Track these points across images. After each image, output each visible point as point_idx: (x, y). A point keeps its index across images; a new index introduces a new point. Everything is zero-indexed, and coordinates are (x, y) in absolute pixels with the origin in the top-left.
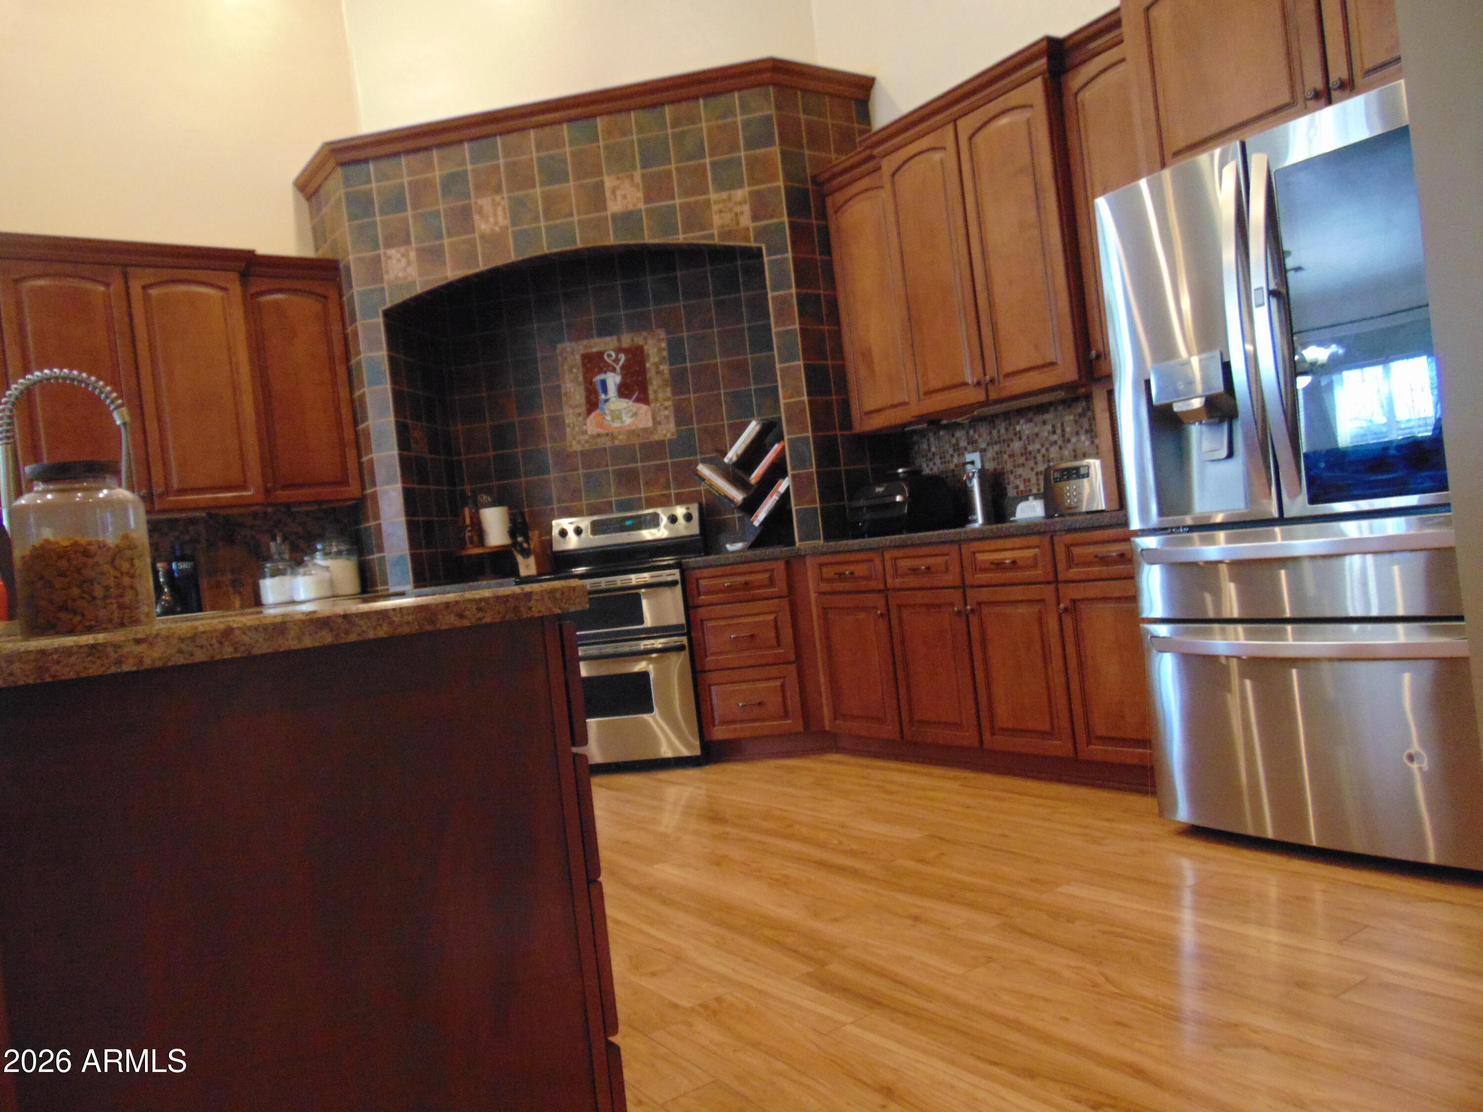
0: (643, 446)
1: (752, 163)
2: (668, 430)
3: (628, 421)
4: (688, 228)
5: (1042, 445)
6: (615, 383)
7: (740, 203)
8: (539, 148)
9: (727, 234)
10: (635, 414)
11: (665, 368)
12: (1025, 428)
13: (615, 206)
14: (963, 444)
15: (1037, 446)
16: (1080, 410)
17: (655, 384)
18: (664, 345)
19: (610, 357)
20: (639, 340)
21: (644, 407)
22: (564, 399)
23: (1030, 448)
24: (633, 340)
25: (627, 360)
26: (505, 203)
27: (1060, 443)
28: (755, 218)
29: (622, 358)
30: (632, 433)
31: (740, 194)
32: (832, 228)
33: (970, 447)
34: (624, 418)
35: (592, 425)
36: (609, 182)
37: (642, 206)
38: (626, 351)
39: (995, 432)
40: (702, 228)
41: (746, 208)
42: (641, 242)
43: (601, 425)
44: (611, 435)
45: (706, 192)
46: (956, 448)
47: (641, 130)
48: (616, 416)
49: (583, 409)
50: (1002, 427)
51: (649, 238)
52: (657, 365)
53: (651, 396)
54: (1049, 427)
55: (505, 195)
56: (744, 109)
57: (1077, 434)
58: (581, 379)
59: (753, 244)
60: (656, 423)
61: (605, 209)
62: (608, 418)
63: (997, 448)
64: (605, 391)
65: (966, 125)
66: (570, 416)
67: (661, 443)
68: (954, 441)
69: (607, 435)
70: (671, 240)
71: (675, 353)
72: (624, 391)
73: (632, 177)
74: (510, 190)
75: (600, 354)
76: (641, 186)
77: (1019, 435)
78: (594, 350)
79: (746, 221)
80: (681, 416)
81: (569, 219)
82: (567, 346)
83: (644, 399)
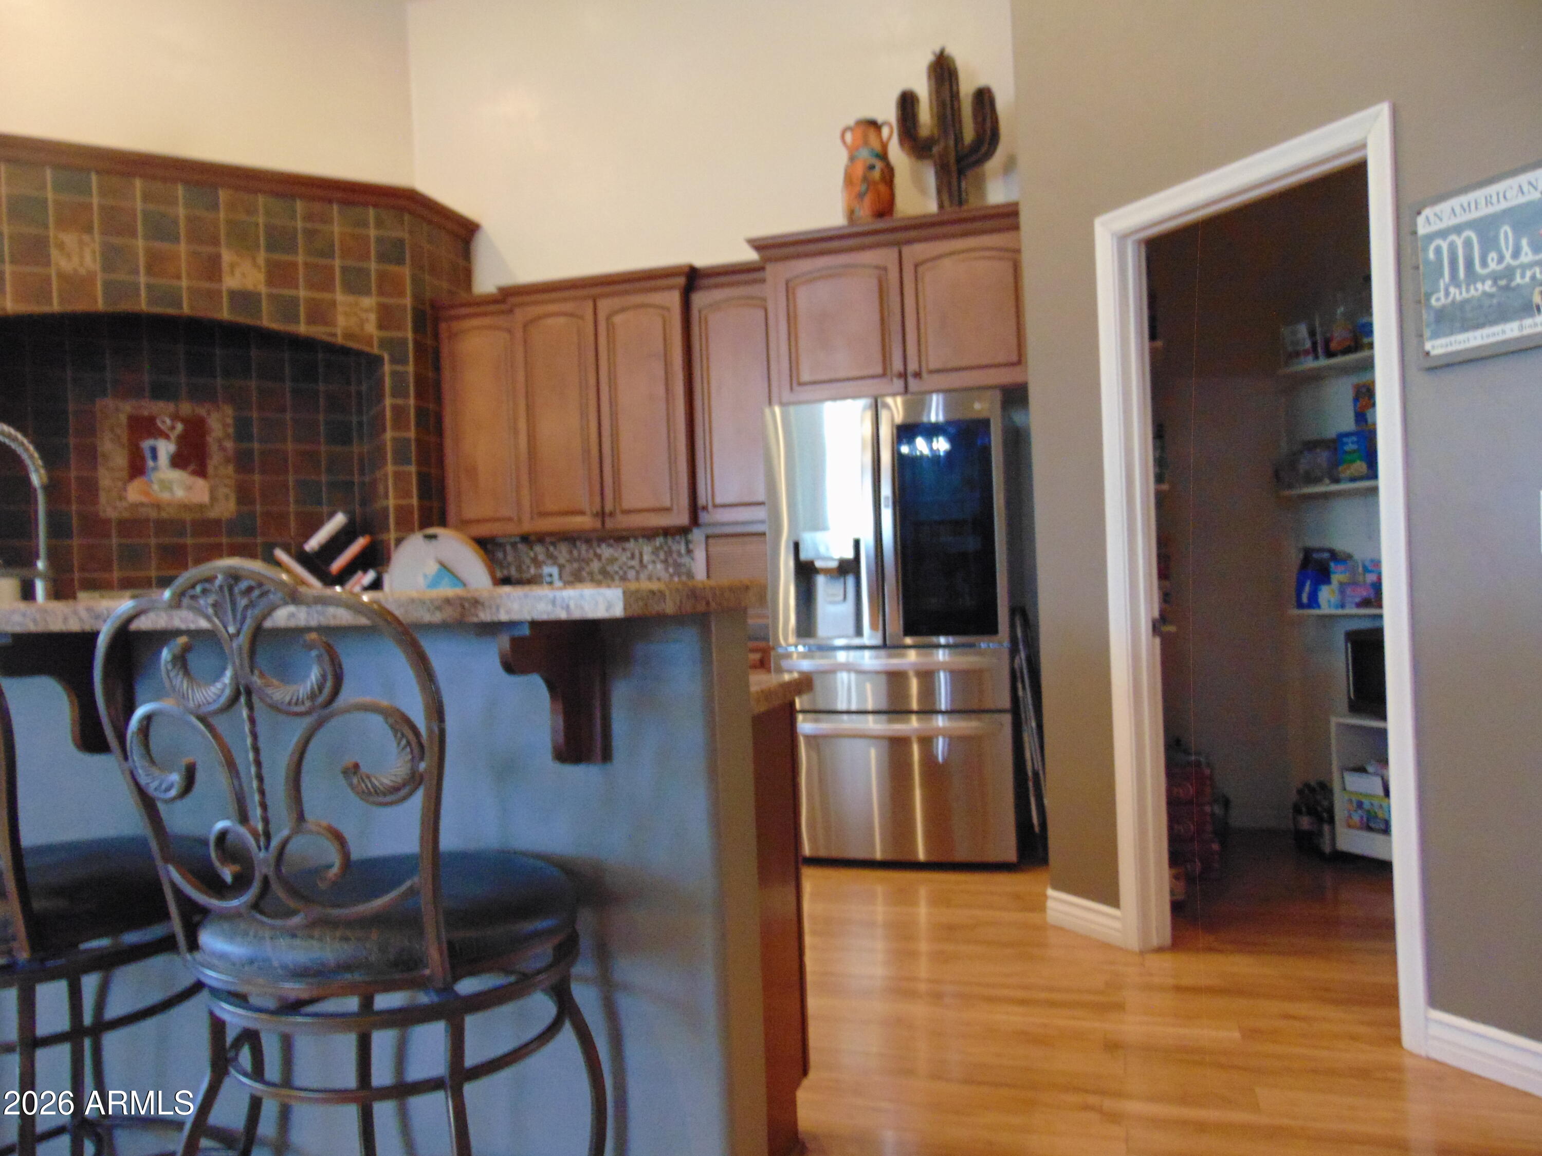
0: (194, 523)
1: (382, 277)
2: (226, 508)
3: (180, 494)
4: (311, 321)
5: (621, 568)
6: (168, 452)
7: (366, 311)
8: (146, 197)
9: (349, 336)
10: (189, 488)
11: (229, 445)
12: (606, 551)
13: (231, 282)
14: (541, 557)
15: (616, 568)
16: (658, 544)
17: (215, 460)
18: (229, 421)
19: (164, 423)
20: (202, 411)
21: (200, 483)
22: (100, 460)
23: (609, 568)
24: (193, 411)
25: (185, 430)
26: (97, 247)
27: (638, 568)
28: (381, 327)
29: (180, 427)
30: (186, 507)
31: (369, 301)
32: (445, 351)
33: (549, 562)
34: (175, 488)
35: (134, 493)
36: (227, 256)
37: (263, 289)
38: (184, 421)
39: (575, 553)
40: (326, 324)
41: (373, 317)
42: (258, 323)
43: (147, 494)
44: (158, 506)
45: (332, 290)
46: (535, 560)
47: (268, 213)
48: (166, 486)
49: (125, 474)
50: (584, 547)
51: (268, 321)
52: (219, 441)
53: (210, 470)
54: (629, 554)
55: (97, 236)
56: (379, 224)
57: (654, 562)
58: (125, 440)
59: (376, 351)
60: (213, 498)
61: (220, 280)
62: (156, 487)
63: (576, 565)
64: (155, 457)
65: (605, 305)
66: (105, 479)
67: (217, 522)
68: (532, 554)
69: (153, 505)
70: (291, 328)
71: (242, 431)
72: (177, 462)
73: (254, 259)
74: (103, 233)
75: (151, 420)
76: (263, 270)
77: (599, 557)
78: (146, 413)
79: (371, 328)
80: (243, 495)
81: (175, 282)
82: (107, 404)
83: (201, 472)
